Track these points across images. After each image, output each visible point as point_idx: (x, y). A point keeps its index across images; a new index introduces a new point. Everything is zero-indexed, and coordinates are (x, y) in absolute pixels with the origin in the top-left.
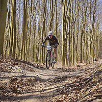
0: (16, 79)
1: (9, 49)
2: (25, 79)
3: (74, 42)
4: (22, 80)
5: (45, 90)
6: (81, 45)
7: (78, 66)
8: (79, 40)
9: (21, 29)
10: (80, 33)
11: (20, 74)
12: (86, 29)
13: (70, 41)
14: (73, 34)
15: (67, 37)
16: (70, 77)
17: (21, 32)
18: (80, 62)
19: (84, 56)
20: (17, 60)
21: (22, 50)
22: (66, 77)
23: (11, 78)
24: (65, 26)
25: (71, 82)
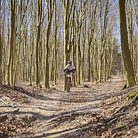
7: (85, 86)
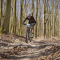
0: (17, 47)
1: (12, 29)
2: (22, 46)
3: (51, 25)
4: (20, 47)
5: (34, 53)
6: (55, 26)
8: (54, 23)
9: (19, 18)
10: (54, 19)
11: (19, 44)
12: (57, 17)
13: (48, 24)
14: (50, 20)
15: (46, 22)
16: (48, 45)
17: (19, 19)
18: (54, 36)
19: (56, 33)
20: (17, 36)
21: (20, 30)
22: (46, 46)
23: (14, 46)
24: (45, 16)
25: (49, 48)
